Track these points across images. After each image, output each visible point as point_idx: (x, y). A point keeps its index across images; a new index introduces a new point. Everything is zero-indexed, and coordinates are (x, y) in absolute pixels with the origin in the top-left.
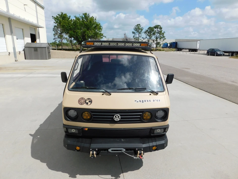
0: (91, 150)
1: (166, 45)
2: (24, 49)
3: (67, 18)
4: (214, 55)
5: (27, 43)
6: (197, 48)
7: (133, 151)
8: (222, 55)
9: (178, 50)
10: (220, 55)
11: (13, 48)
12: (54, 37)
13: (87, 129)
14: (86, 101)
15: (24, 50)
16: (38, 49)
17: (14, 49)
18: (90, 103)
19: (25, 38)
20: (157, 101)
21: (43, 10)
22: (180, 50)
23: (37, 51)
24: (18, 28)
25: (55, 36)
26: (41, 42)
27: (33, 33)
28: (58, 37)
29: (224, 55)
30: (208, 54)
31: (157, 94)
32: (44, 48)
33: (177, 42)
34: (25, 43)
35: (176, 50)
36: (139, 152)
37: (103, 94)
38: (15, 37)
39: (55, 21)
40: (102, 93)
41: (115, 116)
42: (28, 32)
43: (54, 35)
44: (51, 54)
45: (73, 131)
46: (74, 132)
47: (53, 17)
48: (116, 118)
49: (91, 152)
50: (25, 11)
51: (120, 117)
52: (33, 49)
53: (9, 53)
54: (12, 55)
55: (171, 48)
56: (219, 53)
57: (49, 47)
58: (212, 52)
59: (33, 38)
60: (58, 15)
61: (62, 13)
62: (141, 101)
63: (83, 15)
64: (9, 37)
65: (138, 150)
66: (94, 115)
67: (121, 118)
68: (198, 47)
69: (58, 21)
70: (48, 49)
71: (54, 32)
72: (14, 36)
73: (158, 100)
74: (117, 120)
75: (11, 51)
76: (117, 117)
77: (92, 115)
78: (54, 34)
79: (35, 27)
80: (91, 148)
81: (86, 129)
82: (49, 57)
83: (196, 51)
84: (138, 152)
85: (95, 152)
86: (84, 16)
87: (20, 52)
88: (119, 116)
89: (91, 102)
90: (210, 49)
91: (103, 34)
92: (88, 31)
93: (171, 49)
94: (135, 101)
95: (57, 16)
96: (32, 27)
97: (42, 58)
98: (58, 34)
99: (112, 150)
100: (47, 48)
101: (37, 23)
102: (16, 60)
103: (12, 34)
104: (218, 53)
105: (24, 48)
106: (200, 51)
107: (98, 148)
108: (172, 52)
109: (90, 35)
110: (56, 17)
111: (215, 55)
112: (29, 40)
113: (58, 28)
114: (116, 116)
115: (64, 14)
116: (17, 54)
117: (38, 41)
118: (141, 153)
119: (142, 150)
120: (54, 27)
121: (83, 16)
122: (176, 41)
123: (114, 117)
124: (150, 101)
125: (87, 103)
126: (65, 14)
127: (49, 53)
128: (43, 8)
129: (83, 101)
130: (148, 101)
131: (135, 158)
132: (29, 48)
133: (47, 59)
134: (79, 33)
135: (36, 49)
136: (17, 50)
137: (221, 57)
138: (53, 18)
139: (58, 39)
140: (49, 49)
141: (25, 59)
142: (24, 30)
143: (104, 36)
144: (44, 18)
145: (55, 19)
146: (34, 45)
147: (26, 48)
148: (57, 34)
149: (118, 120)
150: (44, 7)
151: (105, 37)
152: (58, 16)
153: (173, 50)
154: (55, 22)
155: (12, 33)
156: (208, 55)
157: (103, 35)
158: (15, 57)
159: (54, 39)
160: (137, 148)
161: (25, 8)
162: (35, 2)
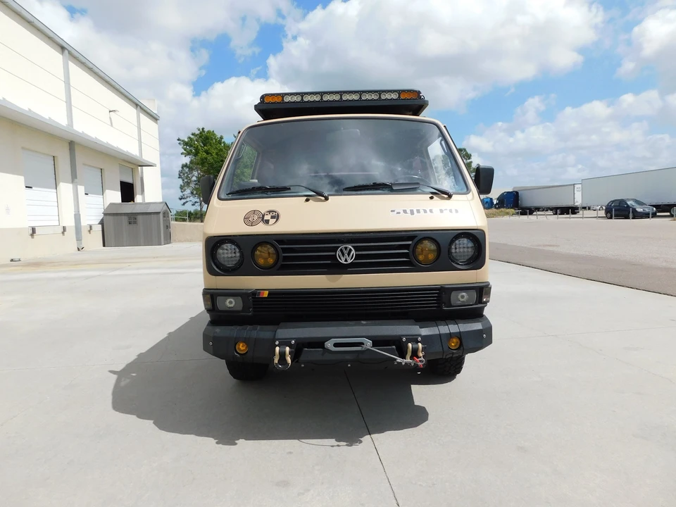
0: (277, 343)
1: (487, 202)
2: (102, 220)
3: (216, 140)
4: (627, 217)
5: (112, 205)
6: (576, 204)
7: (394, 347)
8: (651, 216)
9: (523, 214)
10: (645, 215)
11: (75, 215)
12: (181, 194)
13: (266, 294)
14: (263, 216)
15: (102, 223)
16: (140, 218)
17: (77, 217)
18: (275, 220)
19: (107, 191)
20: (451, 211)
21: (157, 123)
22: (527, 211)
23: (135, 223)
24: (90, 166)
25: (185, 191)
26: (147, 201)
27: (128, 180)
28: (192, 193)
29: (654, 215)
30: (609, 215)
31: (450, 196)
32: (155, 216)
33: (517, 193)
34: (107, 204)
35: (517, 213)
36: (410, 345)
37: (307, 200)
38: (81, 189)
39: (186, 149)
40: (306, 198)
41: (341, 250)
42: (115, 178)
43: (182, 187)
44: (172, 230)
45: (230, 303)
46: (232, 305)
47: (179, 140)
48: (343, 255)
49: (277, 349)
50: (112, 126)
51: (353, 252)
52: (125, 219)
53: (64, 229)
54: (71, 233)
55: (503, 207)
56: (639, 210)
57: (168, 214)
58: (619, 210)
59: (128, 192)
60: (193, 134)
61: (203, 129)
62: (408, 211)
64: (66, 188)
65: (409, 340)
66: (284, 250)
67: (358, 257)
68: (578, 201)
69: (191, 151)
70: (164, 217)
71: (181, 179)
72: (79, 187)
73: (454, 211)
74: (346, 260)
75: (69, 222)
76: (346, 252)
77: (280, 251)
78: (182, 184)
79: (134, 165)
80: (278, 339)
81: (263, 293)
82: (168, 239)
83: (574, 213)
84: (407, 347)
85: (288, 349)
87: (91, 227)
88: (350, 250)
89: (276, 217)
90: (613, 202)
93: (502, 209)
94: (392, 211)
95: (190, 138)
96: (126, 164)
97: (149, 242)
98: (192, 185)
99: (336, 345)
100: (161, 215)
101: (138, 155)
102: (80, 248)
103: (76, 180)
104: (636, 211)
105: (102, 216)
106: (585, 212)
107: (296, 339)
108: (506, 218)
110: (186, 140)
111: (631, 216)
112: (115, 196)
113: (191, 169)
114: (344, 250)
115: (206, 130)
116: (84, 232)
117: (138, 199)
118: (418, 349)
119: (418, 342)
120: (182, 168)
122: (516, 190)
123: (338, 252)
124: (431, 211)
125: (267, 222)
126: (209, 132)
127: (168, 227)
128: (155, 118)
129: (256, 217)
130: (425, 211)
131: (399, 360)
132: (116, 217)
133: (163, 243)
135: (133, 218)
136: (85, 222)
137: (648, 219)
138: (179, 144)
139: (192, 198)
140: (168, 217)
141: (104, 246)
142: (106, 174)
144: (156, 144)
145: (186, 144)
146: (129, 208)
147: (108, 217)
148: (188, 184)
149: (349, 261)
150: (157, 117)
152: (192, 137)
153: (508, 214)
154: (184, 152)
155: (74, 177)
156: (611, 218)
158: (79, 238)
159: (180, 199)
160: (404, 336)
161: (110, 118)
162: (137, 105)
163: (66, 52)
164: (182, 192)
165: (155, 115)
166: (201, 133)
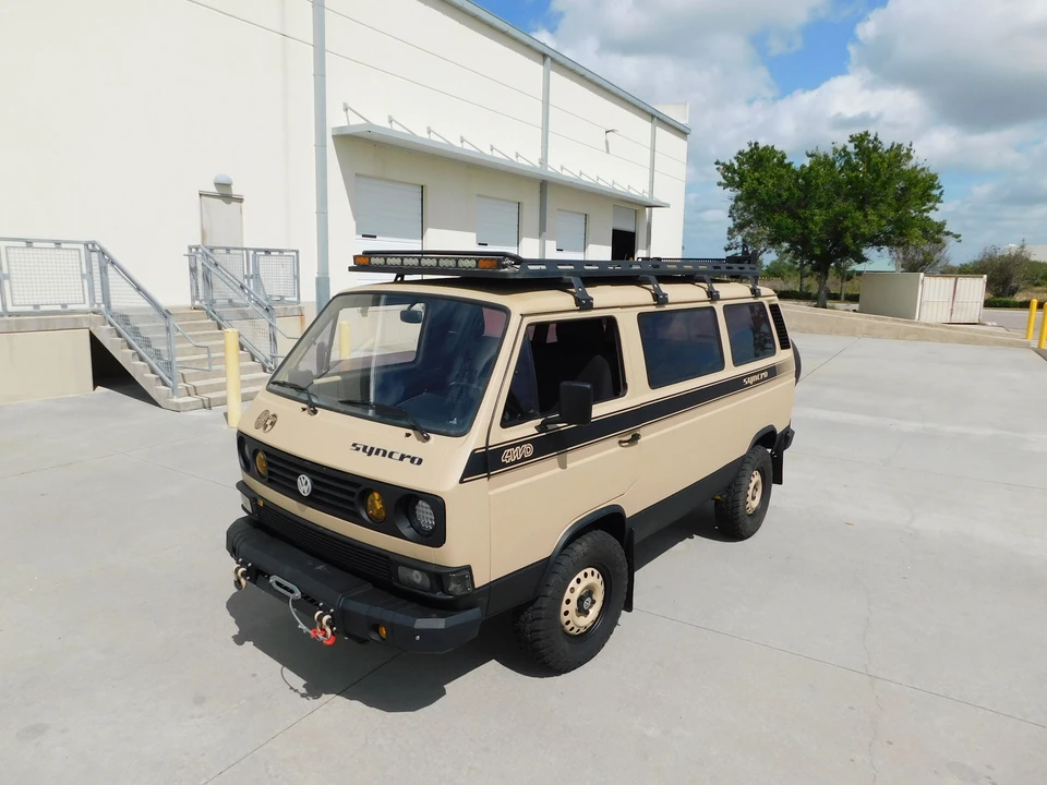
12: (728, 242)
19: (591, 246)
21: (686, 139)
24: (568, 212)
25: (733, 237)
27: (627, 226)
38: (551, 245)
39: (725, 177)
43: (730, 232)
47: (717, 163)
50: (608, 152)
59: (624, 245)
61: (756, 144)
63: (852, 139)
69: (733, 178)
71: (731, 219)
72: (548, 242)
78: (732, 227)
86: (856, 147)
91: (943, 224)
92: (859, 215)
96: (628, 206)
101: (647, 191)
109: (865, 229)
110: (729, 163)
112: (602, 253)
115: (761, 145)
121: (851, 148)
126: (766, 148)
128: (682, 132)
134: (816, 224)
138: (718, 169)
142: (591, 219)
143: (948, 234)
144: (681, 171)
145: (727, 169)
150: (688, 131)
151: (957, 236)
152: (740, 156)
154: (724, 181)
155: (542, 230)
157: (946, 230)
159: (726, 250)
161: (607, 142)
162: (653, 116)
163: (548, 60)
164: (729, 239)
165: (682, 128)
166: (751, 151)
